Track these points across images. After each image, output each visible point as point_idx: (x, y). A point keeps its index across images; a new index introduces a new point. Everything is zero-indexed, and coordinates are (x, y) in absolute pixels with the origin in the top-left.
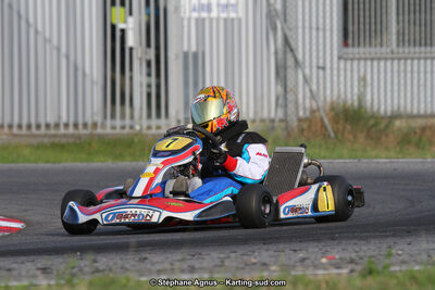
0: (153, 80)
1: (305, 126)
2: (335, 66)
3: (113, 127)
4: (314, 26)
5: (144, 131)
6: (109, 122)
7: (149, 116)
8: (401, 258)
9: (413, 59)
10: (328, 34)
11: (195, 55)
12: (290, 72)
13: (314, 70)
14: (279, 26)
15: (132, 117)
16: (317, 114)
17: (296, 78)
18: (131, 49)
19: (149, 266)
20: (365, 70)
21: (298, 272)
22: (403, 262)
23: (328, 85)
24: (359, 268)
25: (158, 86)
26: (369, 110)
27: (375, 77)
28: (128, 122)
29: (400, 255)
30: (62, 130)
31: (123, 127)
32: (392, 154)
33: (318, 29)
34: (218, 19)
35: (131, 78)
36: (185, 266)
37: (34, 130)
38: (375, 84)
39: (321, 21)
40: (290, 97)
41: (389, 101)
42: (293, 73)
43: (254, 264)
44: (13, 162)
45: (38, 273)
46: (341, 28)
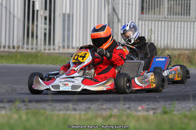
0: (47, 27)
2: (137, 22)
3: (27, 48)
4: (127, 3)
5: (42, 51)
6: (25, 46)
7: (45, 44)
9: (175, 21)
10: (134, 7)
11: (69, 15)
14: (111, 2)
15: (37, 44)
18: (37, 11)
20: (152, 26)
27: (156, 29)
28: (35, 46)
30: (2, 49)
31: (32, 49)
33: (129, 4)
35: (37, 26)
38: (156, 32)
40: (115, 37)
42: (116, 26)
46: (140, 5)
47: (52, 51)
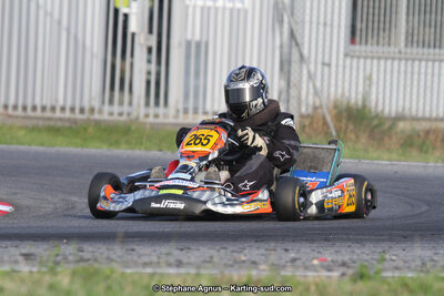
0: (153, 68)
1: (307, 122)
2: (341, 62)
3: (110, 113)
4: (322, 21)
5: (142, 118)
6: (106, 108)
7: (147, 104)
8: (395, 264)
9: (420, 60)
10: (335, 31)
11: (198, 45)
12: (295, 67)
13: (319, 66)
14: (286, 19)
15: (130, 104)
16: (319, 111)
17: (300, 74)
18: (133, 34)
19: (136, 258)
20: (371, 69)
21: (287, 273)
22: (397, 268)
23: (333, 82)
24: (350, 272)
25: (158, 74)
26: (373, 110)
27: (382, 77)
28: (126, 108)
29: (393, 260)
30: (58, 114)
31: (121, 114)
32: (394, 156)
33: (325, 24)
34: (224, 8)
35: (132, 65)
36: (172, 260)
37: (29, 112)
38: (381, 83)
39: (329, 16)
40: (293, 92)
41: (394, 102)
42: (297, 68)
43: (244, 261)
44: (6, 143)
45: (20, 259)
46: (349, 23)
47: (160, 120)
